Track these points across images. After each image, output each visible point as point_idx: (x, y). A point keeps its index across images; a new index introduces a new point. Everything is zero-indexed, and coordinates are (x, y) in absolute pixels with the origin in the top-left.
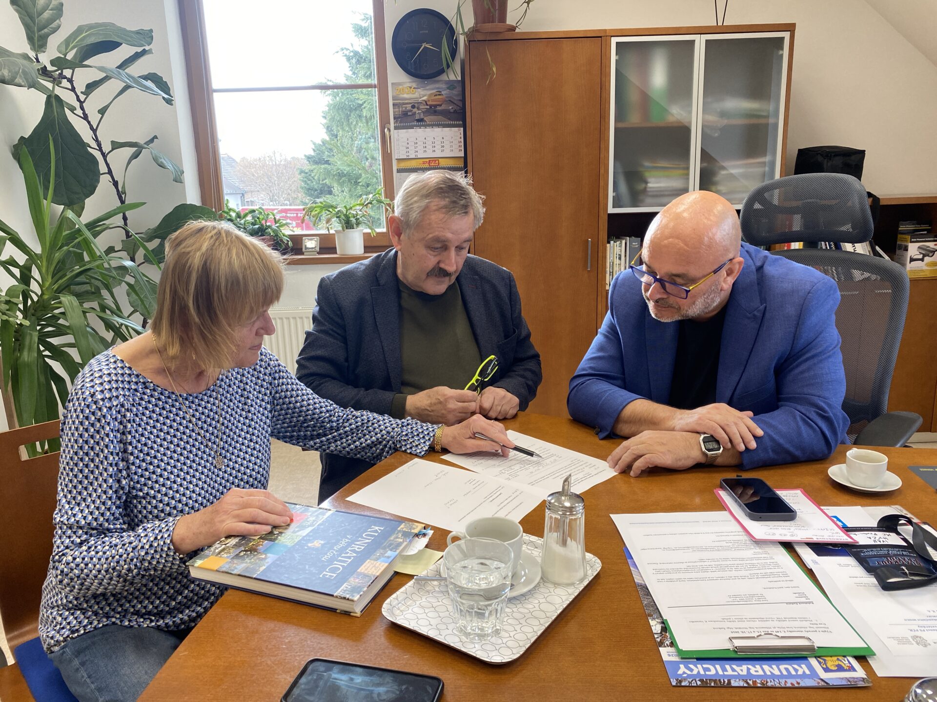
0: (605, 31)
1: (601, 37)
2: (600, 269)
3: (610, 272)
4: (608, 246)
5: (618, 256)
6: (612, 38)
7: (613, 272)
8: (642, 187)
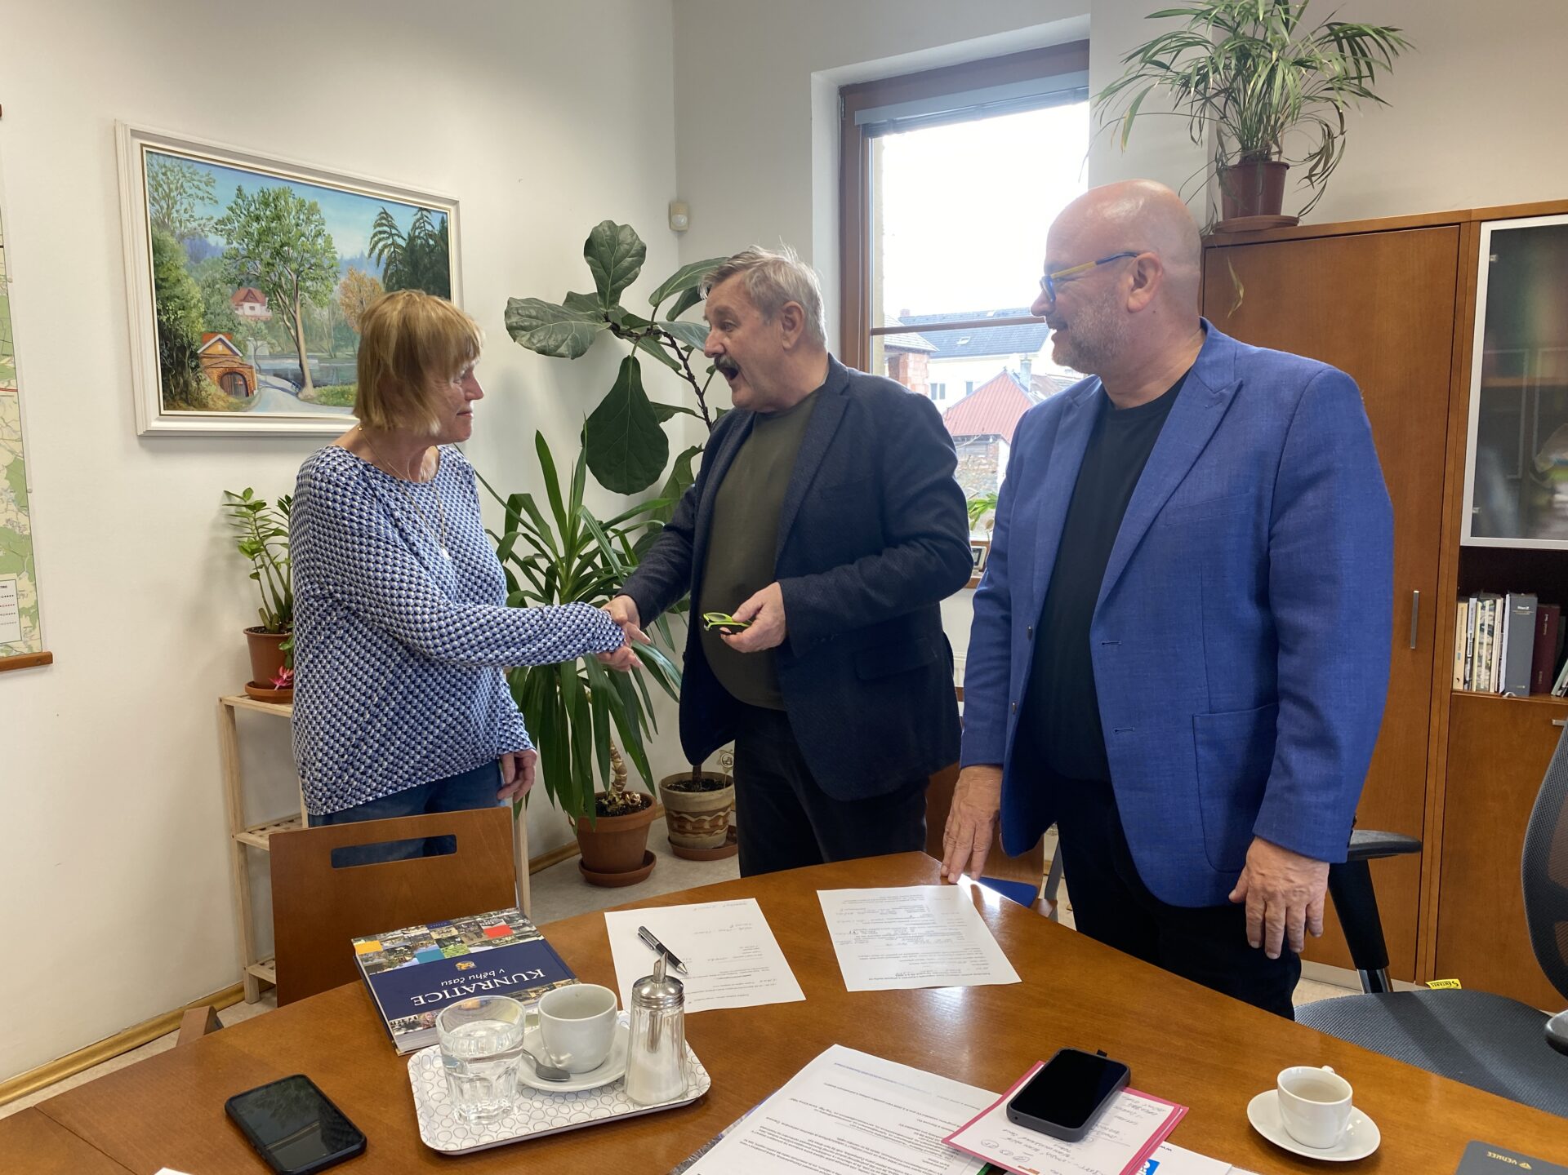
0: (1469, 212)
1: (1459, 224)
2: (1439, 650)
3: (1466, 657)
4: (1462, 606)
5: (1486, 628)
6: (1483, 224)
7: (1472, 658)
8: (1542, 500)
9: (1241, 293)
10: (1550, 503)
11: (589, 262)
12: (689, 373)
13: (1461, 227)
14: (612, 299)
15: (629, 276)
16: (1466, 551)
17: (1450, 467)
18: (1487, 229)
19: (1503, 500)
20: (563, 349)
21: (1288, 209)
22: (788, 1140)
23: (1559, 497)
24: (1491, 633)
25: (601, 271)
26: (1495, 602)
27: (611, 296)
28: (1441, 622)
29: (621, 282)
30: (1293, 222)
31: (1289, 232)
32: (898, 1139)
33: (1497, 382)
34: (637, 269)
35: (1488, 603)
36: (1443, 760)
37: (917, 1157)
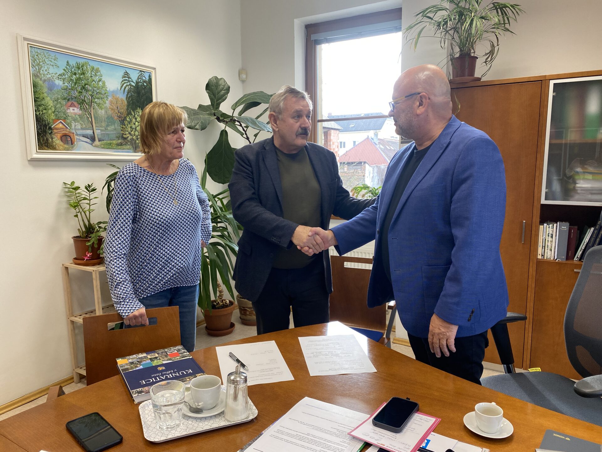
0: (545, 76)
2: (532, 243)
3: (543, 246)
4: (541, 227)
5: (550, 235)
6: (550, 81)
7: (545, 246)
8: (571, 186)
9: (459, 106)
10: (574, 187)
11: (208, 93)
12: (247, 137)
13: (542, 82)
14: (217, 107)
15: (223, 98)
16: (543, 206)
17: (537, 174)
18: (552, 83)
19: (557, 187)
20: (197, 127)
21: (477, 74)
22: (288, 434)
23: (578, 185)
24: (552, 237)
25: (212, 96)
26: (553, 225)
27: (216, 106)
28: (533, 232)
29: (220, 100)
30: (479, 79)
31: (478, 83)
32: (331, 433)
33: (554, 141)
34: (226, 95)
35: (551, 226)
36: (534, 286)
37: (337, 440)
